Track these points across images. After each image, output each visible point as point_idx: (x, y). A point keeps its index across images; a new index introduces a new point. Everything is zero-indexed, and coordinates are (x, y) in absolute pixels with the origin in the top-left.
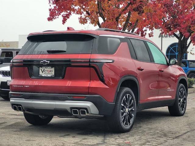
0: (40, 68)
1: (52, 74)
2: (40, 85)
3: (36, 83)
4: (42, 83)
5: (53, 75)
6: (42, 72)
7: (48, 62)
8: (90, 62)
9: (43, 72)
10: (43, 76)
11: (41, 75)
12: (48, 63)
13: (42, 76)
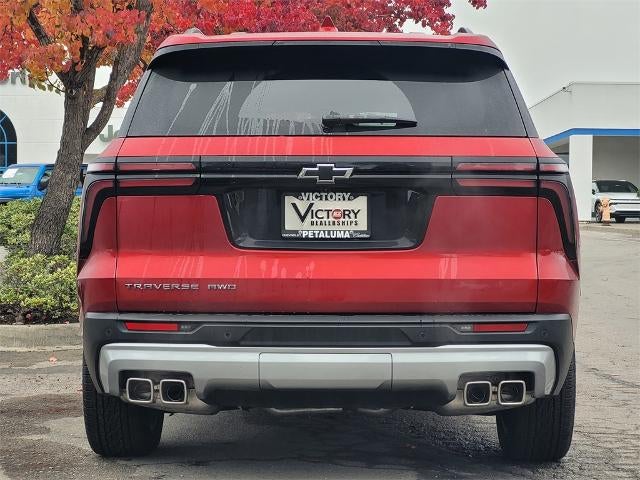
0: (289, 200)
1: (353, 228)
2: (299, 276)
3: (274, 268)
4: (310, 268)
5: (362, 232)
6: (299, 220)
7: (344, 173)
8: (537, 172)
9: (303, 218)
10: (307, 238)
11: (296, 232)
12: (347, 176)
13: (301, 239)
